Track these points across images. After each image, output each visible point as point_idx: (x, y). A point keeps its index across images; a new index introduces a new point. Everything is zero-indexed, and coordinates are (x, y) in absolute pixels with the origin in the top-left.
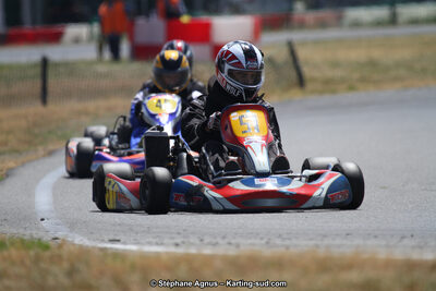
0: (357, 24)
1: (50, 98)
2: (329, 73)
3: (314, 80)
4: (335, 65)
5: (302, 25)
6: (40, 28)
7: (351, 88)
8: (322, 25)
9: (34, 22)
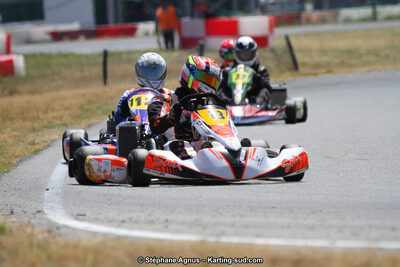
0: (348, 20)
1: (109, 80)
2: (317, 59)
3: (305, 64)
4: (323, 52)
5: (309, 21)
6: (122, 25)
7: (329, 72)
8: (323, 21)
9: (116, 21)
